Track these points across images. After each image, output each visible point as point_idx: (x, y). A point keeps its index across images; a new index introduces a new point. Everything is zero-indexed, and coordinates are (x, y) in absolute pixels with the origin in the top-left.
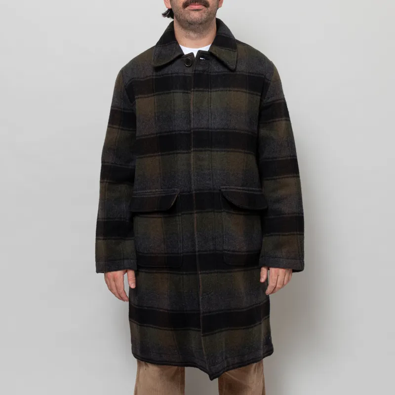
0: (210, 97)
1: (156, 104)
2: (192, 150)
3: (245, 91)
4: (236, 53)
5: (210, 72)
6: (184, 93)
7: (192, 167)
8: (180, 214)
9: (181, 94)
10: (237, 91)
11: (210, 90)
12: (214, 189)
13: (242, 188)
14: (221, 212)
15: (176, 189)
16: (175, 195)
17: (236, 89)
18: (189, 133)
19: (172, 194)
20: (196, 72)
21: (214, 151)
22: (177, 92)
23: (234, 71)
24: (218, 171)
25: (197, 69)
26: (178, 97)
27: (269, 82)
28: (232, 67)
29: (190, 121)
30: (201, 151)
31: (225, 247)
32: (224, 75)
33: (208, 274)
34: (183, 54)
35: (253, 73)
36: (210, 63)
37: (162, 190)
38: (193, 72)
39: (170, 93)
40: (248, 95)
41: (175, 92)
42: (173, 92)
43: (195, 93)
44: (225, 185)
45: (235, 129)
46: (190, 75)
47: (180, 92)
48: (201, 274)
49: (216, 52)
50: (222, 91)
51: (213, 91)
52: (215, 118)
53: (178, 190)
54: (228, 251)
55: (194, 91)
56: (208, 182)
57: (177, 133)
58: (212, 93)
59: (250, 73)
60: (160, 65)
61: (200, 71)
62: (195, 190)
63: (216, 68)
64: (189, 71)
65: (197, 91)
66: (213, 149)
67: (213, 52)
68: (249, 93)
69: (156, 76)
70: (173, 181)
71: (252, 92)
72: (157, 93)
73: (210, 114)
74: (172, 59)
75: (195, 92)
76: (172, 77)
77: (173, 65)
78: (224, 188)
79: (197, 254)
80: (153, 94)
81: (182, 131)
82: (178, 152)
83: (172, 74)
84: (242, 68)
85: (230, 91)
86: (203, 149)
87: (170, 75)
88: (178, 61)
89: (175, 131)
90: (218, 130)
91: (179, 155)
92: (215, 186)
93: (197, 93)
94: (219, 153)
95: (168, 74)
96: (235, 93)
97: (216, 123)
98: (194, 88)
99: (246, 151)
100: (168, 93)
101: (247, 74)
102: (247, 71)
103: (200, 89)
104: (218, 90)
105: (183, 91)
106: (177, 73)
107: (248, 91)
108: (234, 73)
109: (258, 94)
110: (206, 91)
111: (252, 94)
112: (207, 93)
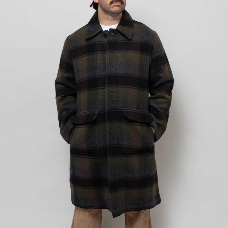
0: (117, 55)
1: (87, 60)
2: (106, 86)
3: (138, 52)
4: (133, 29)
5: (118, 41)
6: (102, 53)
7: (106, 96)
8: (98, 125)
9: (101, 54)
10: (133, 52)
11: (117, 51)
12: (119, 109)
13: (136, 110)
14: (122, 123)
15: (96, 110)
16: (96, 113)
17: (133, 51)
18: (105, 76)
19: (94, 113)
20: (109, 41)
21: (119, 87)
22: (99, 53)
23: (131, 40)
24: (121, 99)
25: (109, 39)
26: (99, 56)
27: (153, 46)
28: (130, 38)
29: (106, 70)
30: (112, 87)
31: (124, 143)
33: (113, 158)
34: (102, 30)
35: (143, 42)
37: (88, 111)
38: (107, 41)
40: (140, 54)
41: (98, 53)
42: (96, 53)
44: (125, 107)
45: (132, 75)
46: (106, 43)
47: (100, 53)
48: (109, 158)
49: (120, 29)
50: (125, 52)
51: (120, 52)
52: (120, 68)
53: (98, 110)
54: (126, 145)
56: (115, 105)
57: (98, 77)
58: (119, 53)
60: (89, 37)
62: (107, 110)
63: (121, 38)
64: (106, 40)
65: (109, 52)
66: (118, 86)
67: (118, 29)
69: (87, 44)
70: (95, 106)
71: (142, 53)
72: (88, 54)
73: (117, 66)
74: (96, 34)
75: (109, 53)
77: (97, 37)
78: (124, 109)
79: (108, 146)
80: (85, 55)
81: (101, 76)
82: (99, 88)
83: (96, 42)
84: (136, 39)
86: (113, 86)
87: (95, 43)
88: (100, 34)
89: (97, 76)
90: (122, 75)
91: (99, 90)
92: (119, 108)
93: (110, 53)
94: (122, 88)
95: (94, 42)
96: (132, 53)
97: (120, 71)
98: (108, 50)
99: (138, 88)
100: (93, 54)
101: (140, 42)
102: (140, 40)
103: (112, 51)
104: (122, 51)
105: (102, 52)
106: (99, 42)
107: (140, 52)
108: (132, 42)
109: (146, 54)
110: (115, 52)
111: (142, 54)
112: (116, 53)
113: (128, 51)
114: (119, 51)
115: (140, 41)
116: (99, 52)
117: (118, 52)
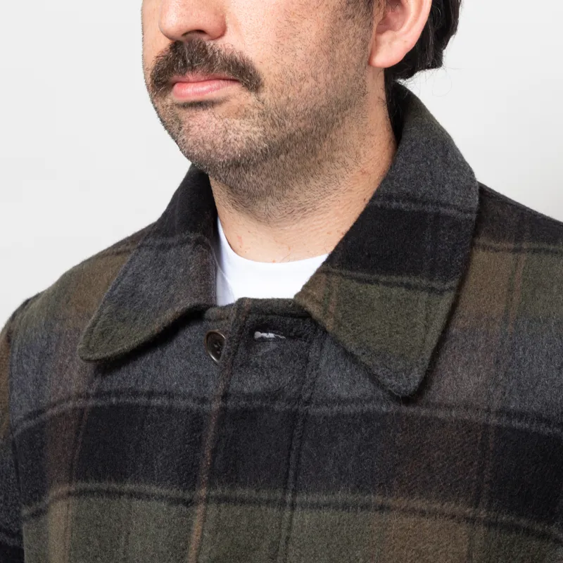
0: (284, 533)
3: (469, 511)
5: (308, 402)
6: (175, 501)
11: (289, 498)
20: (231, 404)
22: (149, 497)
23: (412, 399)
25: (235, 385)
28: (402, 380)
32: (368, 418)
35: (521, 415)
36: (313, 354)
39: (121, 494)
43: (213, 510)
47: (161, 498)
50: (345, 507)
51: (304, 506)
55: (207, 501)
58: (297, 512)
59: (510, 414)
61: (249, 397)
63: (337, 382)
65: (220, 500)
68: (490, 525)
69: (95, 396)
72: (79, 484)
75: (211, 507)
76: (147, 407)
80: (66, 489)
83: (151, 394)
85: (382, 508)
87: (142, 400)
88: (191, 335)
95: (136, 394)
96: (410, 521)
98: (211, 487)
101: (494, 421)
102: (496, 404)
103: (240, 492)
104: (324, 499)
105: (174, 493)
106: (170, 395)
107: (483, 514)
108: (424, 412)
109: (538, 527)
110: (268, 502)
111: (511, 528)
112: (273, 512)
113: (376, 499)
114: (302, 498)
115: (500, 413)
116: (155, 490)
117: (293, 506)
